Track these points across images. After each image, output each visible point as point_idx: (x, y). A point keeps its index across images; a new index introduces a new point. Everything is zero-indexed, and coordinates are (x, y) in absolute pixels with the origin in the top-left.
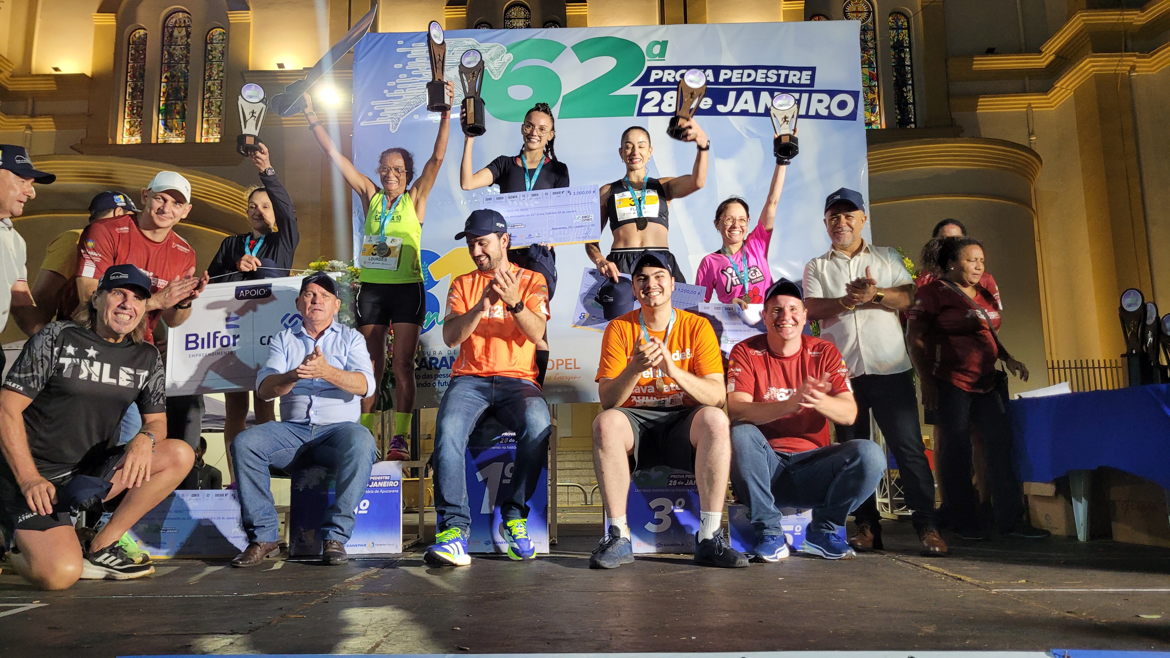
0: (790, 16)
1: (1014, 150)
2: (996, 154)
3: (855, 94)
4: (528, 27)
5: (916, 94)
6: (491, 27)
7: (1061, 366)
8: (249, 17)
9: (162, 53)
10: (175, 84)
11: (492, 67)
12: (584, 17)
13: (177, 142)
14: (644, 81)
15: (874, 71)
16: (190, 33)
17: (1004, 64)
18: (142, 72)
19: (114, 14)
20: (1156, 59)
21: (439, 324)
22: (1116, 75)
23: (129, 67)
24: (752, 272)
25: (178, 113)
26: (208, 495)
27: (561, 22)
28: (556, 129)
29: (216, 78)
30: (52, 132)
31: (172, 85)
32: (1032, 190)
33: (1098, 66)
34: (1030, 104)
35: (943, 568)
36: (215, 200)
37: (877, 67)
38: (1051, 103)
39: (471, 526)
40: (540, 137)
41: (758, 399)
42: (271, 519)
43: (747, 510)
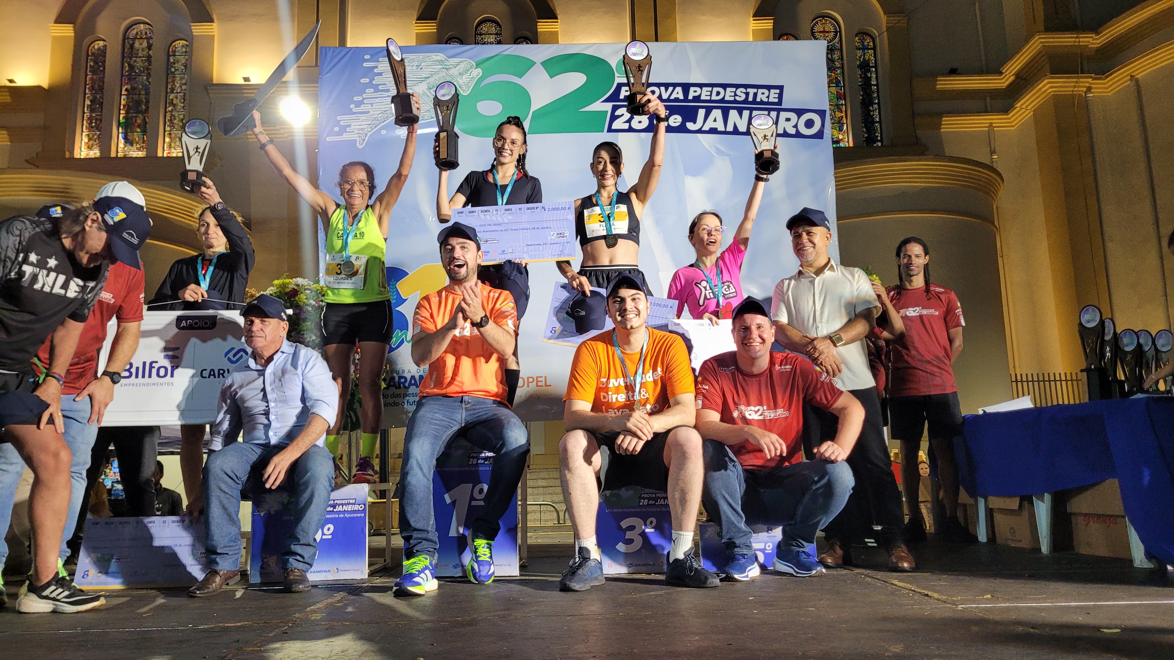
0: (758, 35)
1: (977, 169)
2: (960, 172)
3: (822, 113)
4: (499, 42)
5: (882, 113)
6: (462, 42)
7: (1024, 379)
8: (214, 29)
9: (123, 65)
10: (136, 97)
11: (461, 82)
12: (556, 34)
13: (138, 156)
14: (614, 97)
15: (841, 90)
16: (152, 45)
17: (967, 84)
18: (101, 84)
19: (72, 25)
20: (1112, 80)
21: (408, 342)
22: (1073, 96)
23: (88, 79)
24: (726, 287)
25: (139, 127)
26: (164, 522)
27: (532, 38)
28: (527, 143)
29: (179, 91)
30: (7, 145)
31: (132, 98)
32: (995, 207)
33: (1055, 87)
34: (991, 124)
35: (911, 584)
36: (177, 216)
37: (844, 86)
38: (1011, 122)
39: (439, 551)
40: (511, 151)
41: (726, 416)
42: (235, 546)
43: (718, 529)
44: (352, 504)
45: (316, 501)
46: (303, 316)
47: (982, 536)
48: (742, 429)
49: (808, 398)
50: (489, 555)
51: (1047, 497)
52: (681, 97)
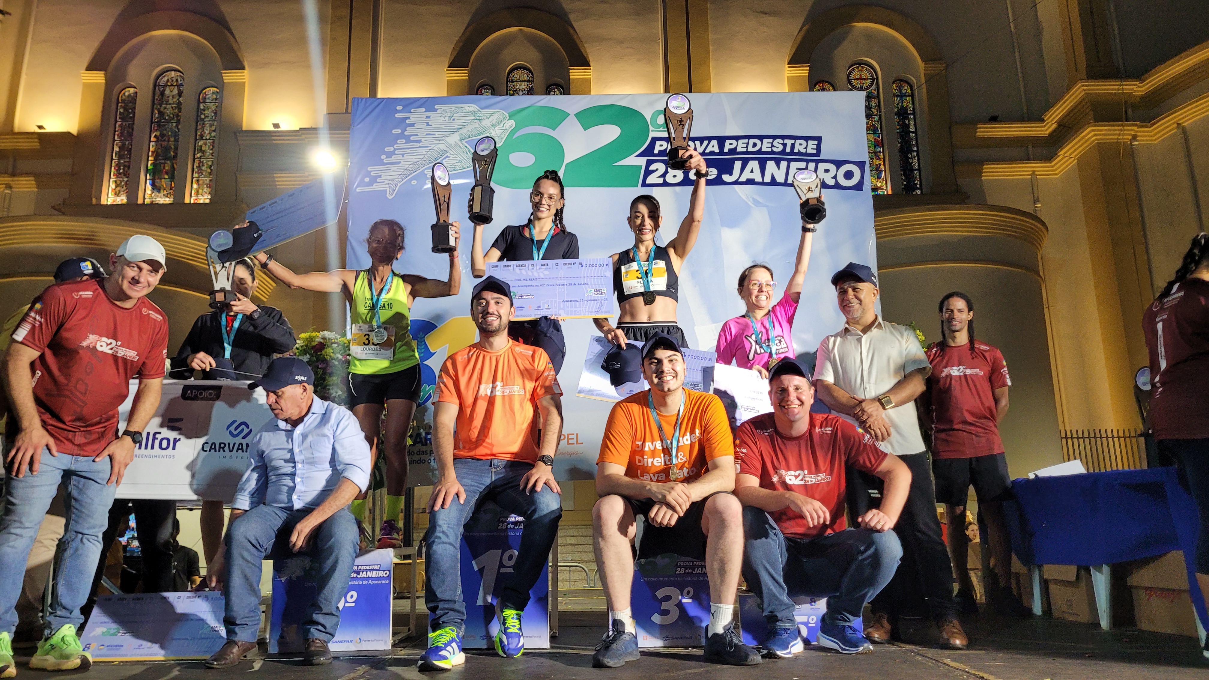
0: (794, 84)
1: (1021, 218)
2: (1002, 221)
3: (861, 165)
4: (531, 93)
5: (921, 162)
6: (494, 92)
7: (1075, 435)
8: (245, 76)
9: (153, 111)
10: (165, 144)
12: (588, 81)
13: (165, 203)
14: (648, 152)
15: (879, 137)
16: (182, 92)
17: (1009, 131)
18: (130, 131)
19: (103, 72)
20: (1158, 127)
22: (1118, 144)
23: (117, 126)
25: (167, 173)
27: (565, 89)
28: (565, 197)
29: (208, 138)
30: (33, 191)
31: (161, 145)
32: (1039, 257)
33: (1099, 135)
34: (1034, 172)
35: (964, 663)
37: (882, 134)
38: (1055, 171)
39: (466, 622)
40: (549, 206)
41: (766, 482)
42: (255, 617)
43: (759, 601)
44: (377, 570)
45: (339, 567)
46: (329, 370)
47: (1037, 609)
48: (783, 495)
49: (851, 462)
50: (518, 626)
51: (1106, 569)
52: (716, 150)
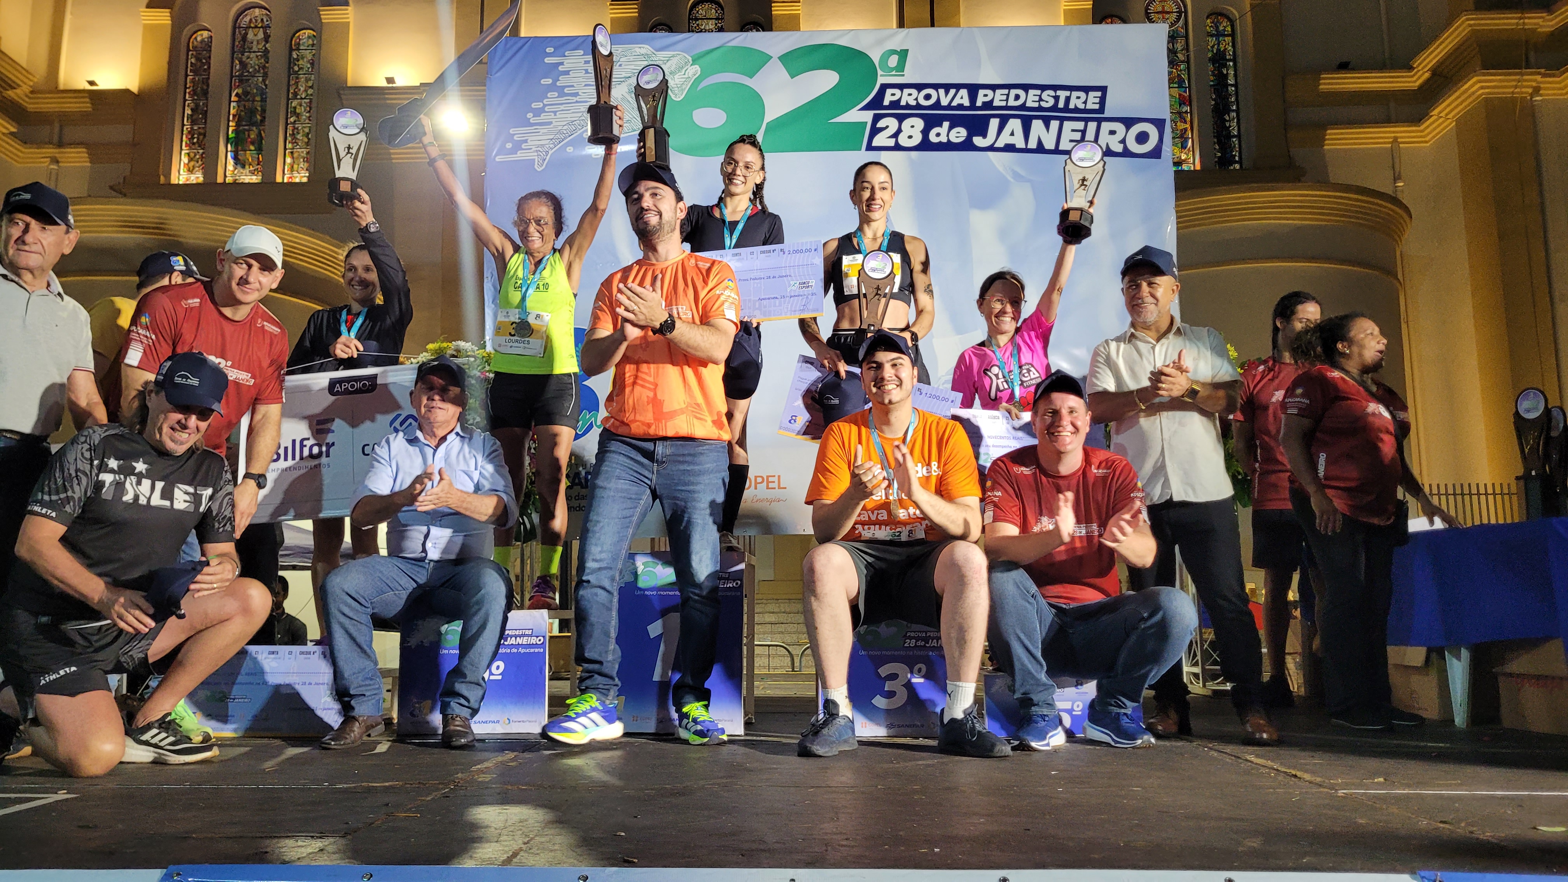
0: (1072, 17)
1: (1375, 200)
2: (1349, 205)
3: (1159, 124)
4: (721, 30)
5: (1242, 126)
6: (671, 30)
8: (349, 14)
9: (232, 62)
10: (249, 105)
12: (796, 17)
13: (251, 181)
14: (876, 103)
15: (1185, 91)
16: (269, 36)
17: (1363, 83)
18: (205, 87)
19: (168, 10)
22: (1513, 100)
23: (188, 80)
25: (253, 143)
27: (765, 24)
28: (766, 167)
29: (303, 96)
30: (85, 167)
31: (245, 106)
32: (1398, 253)
33: (1488, 87)
34: (1396, 139)
35: (1272, 761)
36: (301, 260)
37: (1189, 87)
38: (1425, 137)
40: (745, 177)
42: (373, 685)
43: (1009, 680)
44: (528, 636)
51: (1465, 653)
52: (966, 103)
